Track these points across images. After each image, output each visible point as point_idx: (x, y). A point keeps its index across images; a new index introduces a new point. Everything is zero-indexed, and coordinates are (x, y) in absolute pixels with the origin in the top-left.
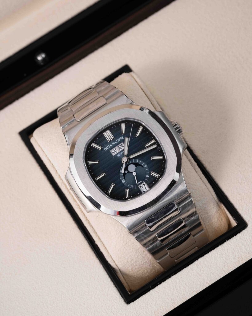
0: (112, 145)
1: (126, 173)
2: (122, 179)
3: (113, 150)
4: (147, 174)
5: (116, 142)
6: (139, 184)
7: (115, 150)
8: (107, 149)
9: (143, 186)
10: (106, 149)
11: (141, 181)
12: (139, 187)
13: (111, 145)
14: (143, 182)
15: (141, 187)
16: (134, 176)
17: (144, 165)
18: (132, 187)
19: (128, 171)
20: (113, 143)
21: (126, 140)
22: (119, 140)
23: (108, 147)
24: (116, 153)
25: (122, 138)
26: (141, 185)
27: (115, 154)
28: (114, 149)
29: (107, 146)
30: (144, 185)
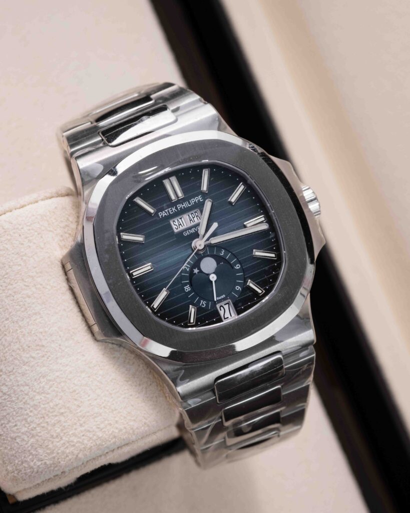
0: (176, 208)
1: (195, 274)
2: (186, 284)
3: (176, 221)
4: (239, 284)
5: (185, 205)
6: (219, 301)
7: (180, 220)
8: (165, 216)
9: (226, 307)
10: (163, 214)
11: (224, 296)
12: (218, 306)
13: (174, 209)
14: (228, 299)
15: (222, 308)
16: (212, 282)
17: (235, 264)
18: (203, 303)
19: (199, 268)
20: (179, 206)
21: (208, 205)
22: (193, 201)
23: (168, 211)
24: (181, 228)
25: (200, 198)
26: (222, 304)
27: (179, 229)
28: (178, 218)
29: (166, 210)
30: (227, 305)
